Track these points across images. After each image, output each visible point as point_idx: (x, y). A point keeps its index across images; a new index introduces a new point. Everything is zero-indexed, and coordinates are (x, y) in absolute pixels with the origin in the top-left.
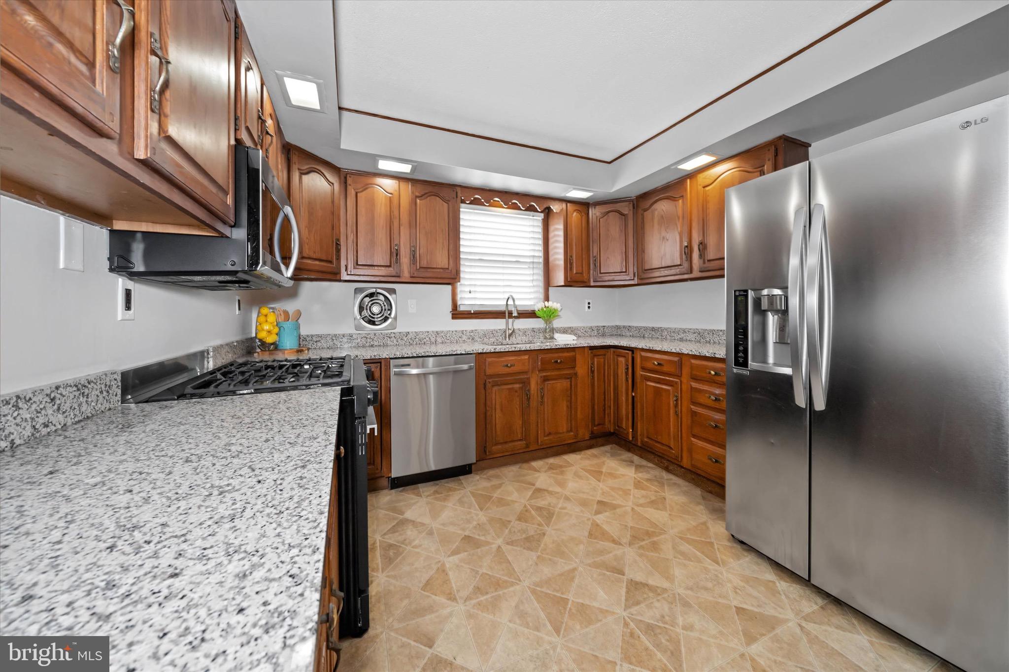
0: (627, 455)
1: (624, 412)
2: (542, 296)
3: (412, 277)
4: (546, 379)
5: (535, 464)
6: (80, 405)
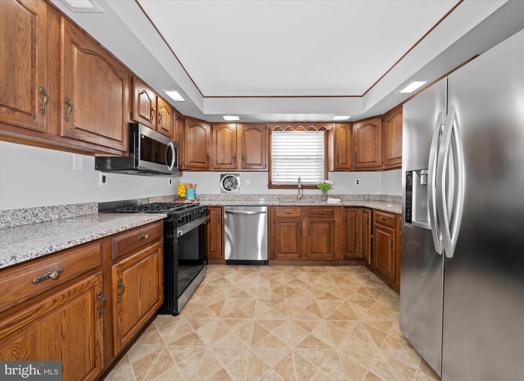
1: (366, 247)
3: (242, 169)
4: (312, 222)
5: (305, 268)
6: (79, 211)
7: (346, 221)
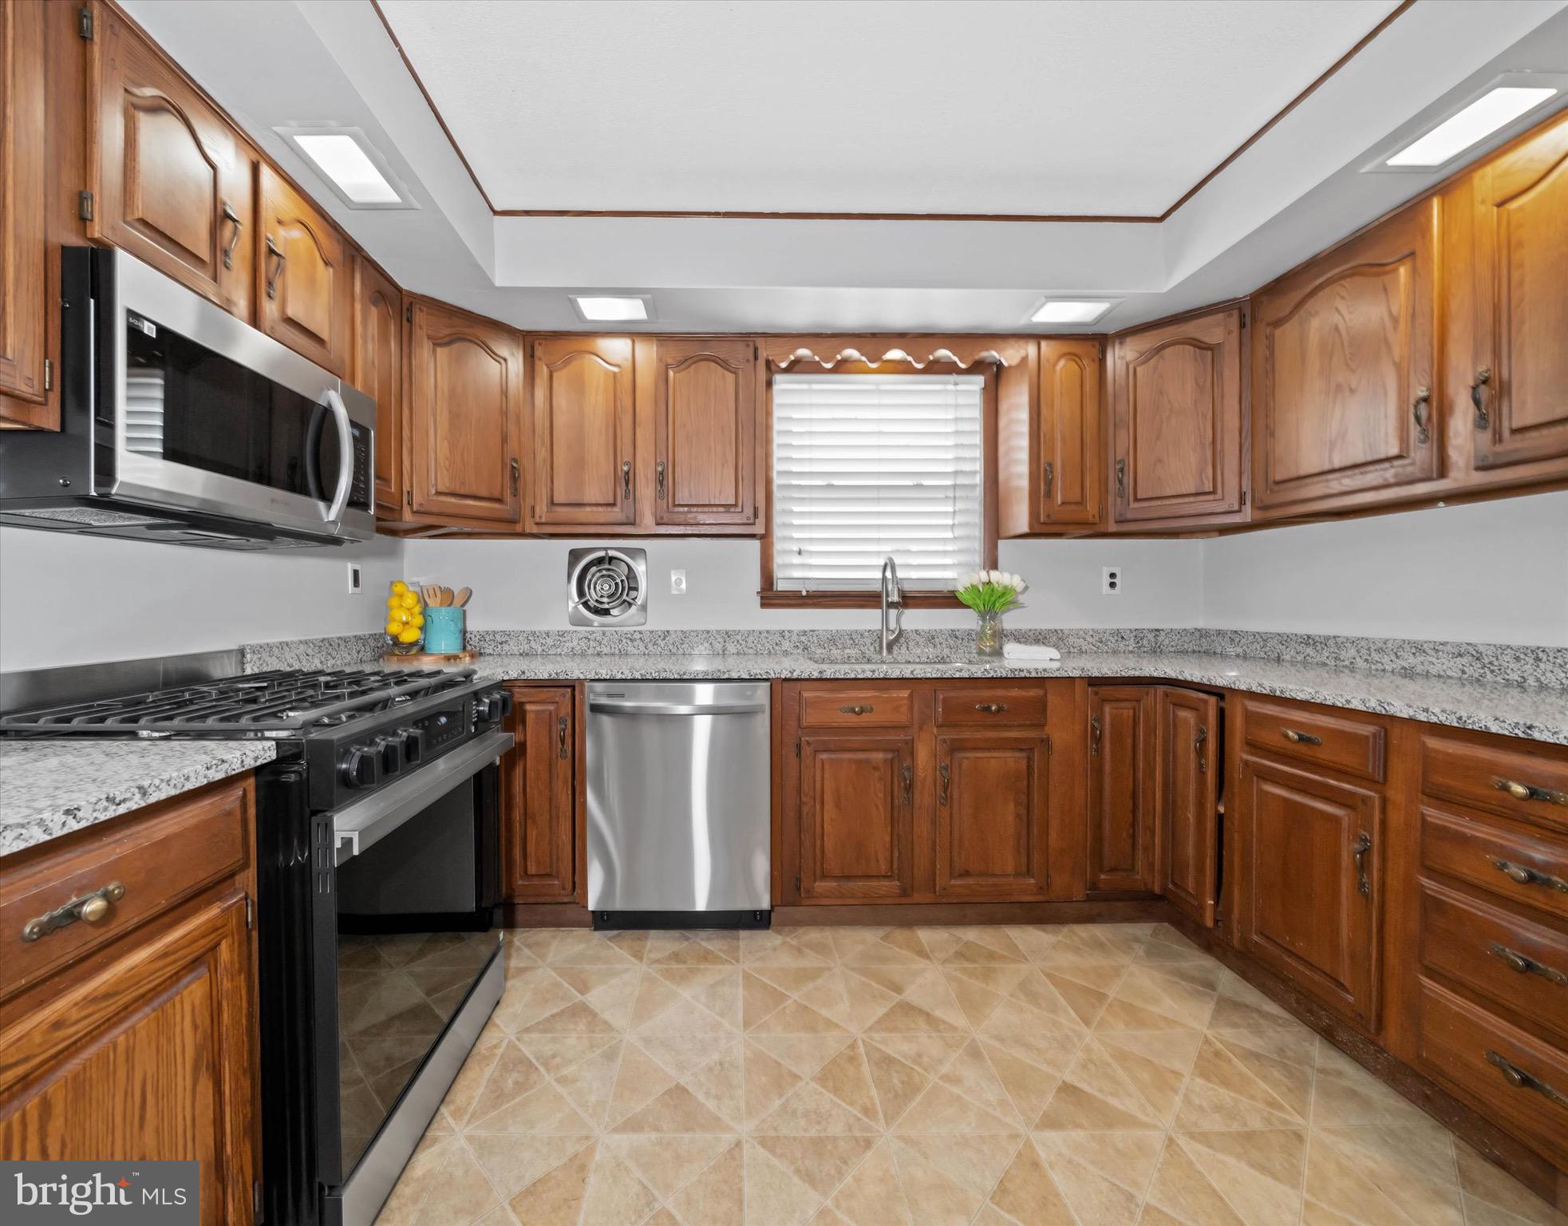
1: (1191, 850)
2: (978, 558)
3: (663, 524)
4: (955, 747)
5: (926, 936)
7: (1098, 740)
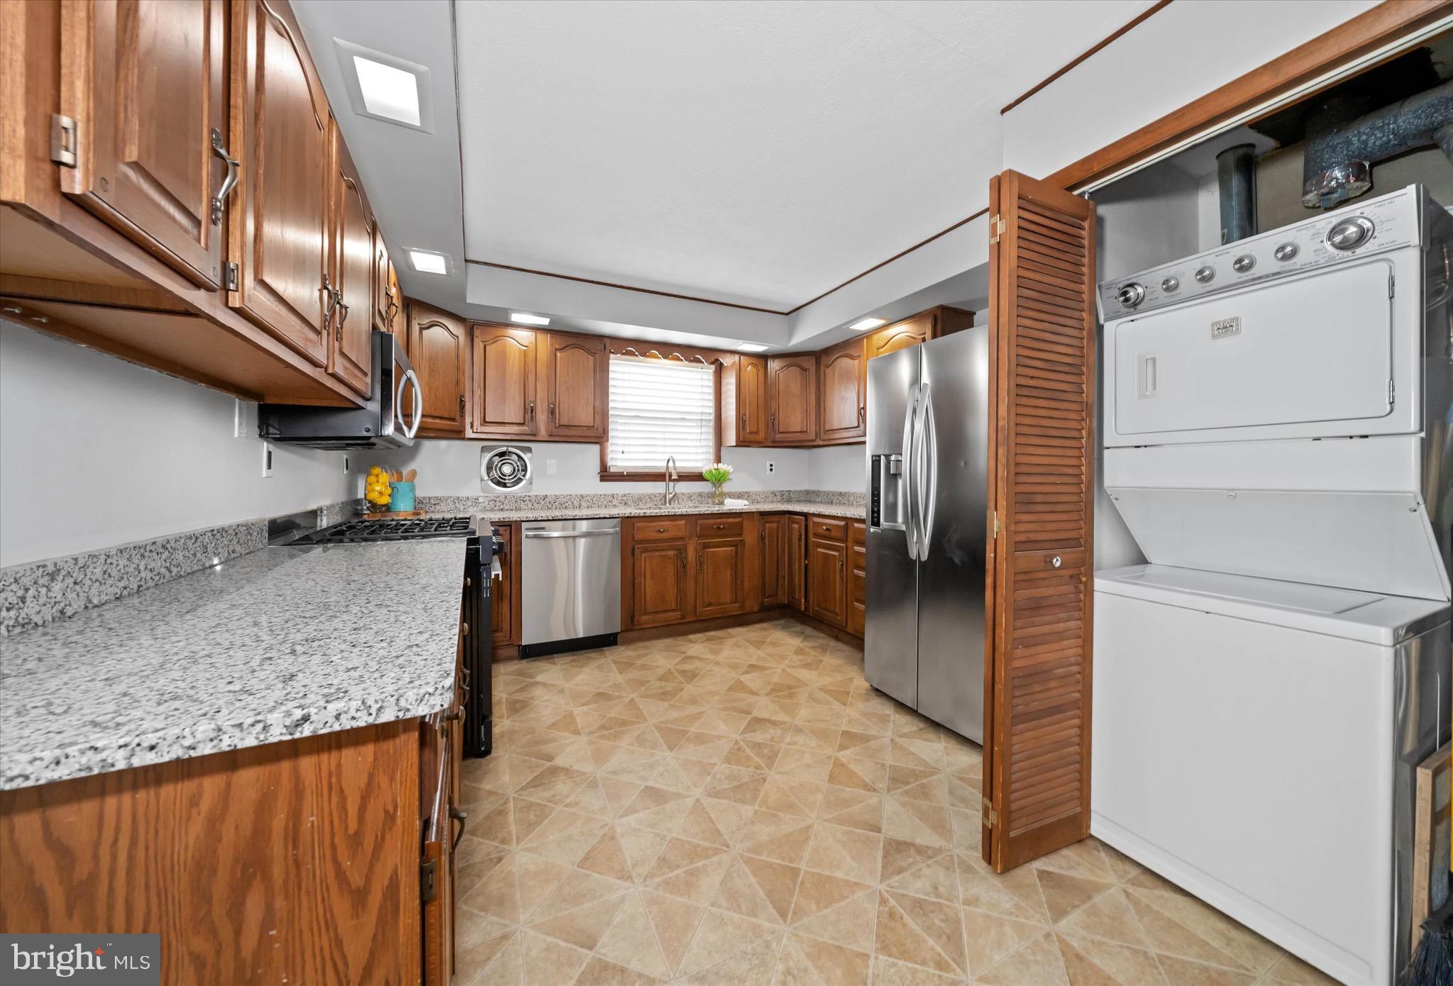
0: (799, 628)
2: (712, 457)
3: (550, 435)
4: (705, 547)
7: (763, 539)
